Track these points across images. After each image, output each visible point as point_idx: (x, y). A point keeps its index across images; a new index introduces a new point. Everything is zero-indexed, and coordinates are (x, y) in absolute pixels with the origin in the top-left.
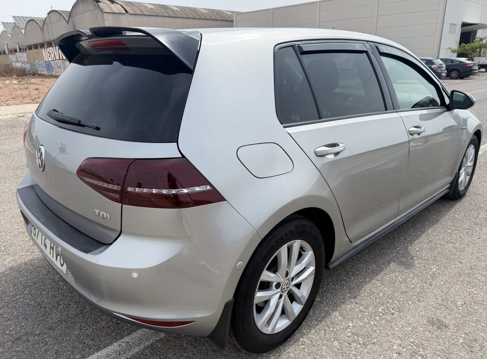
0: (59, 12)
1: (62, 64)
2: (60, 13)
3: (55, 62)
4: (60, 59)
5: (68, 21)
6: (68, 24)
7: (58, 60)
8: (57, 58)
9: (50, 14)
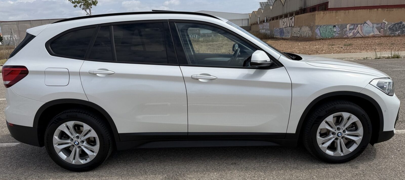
3: (286, 29)
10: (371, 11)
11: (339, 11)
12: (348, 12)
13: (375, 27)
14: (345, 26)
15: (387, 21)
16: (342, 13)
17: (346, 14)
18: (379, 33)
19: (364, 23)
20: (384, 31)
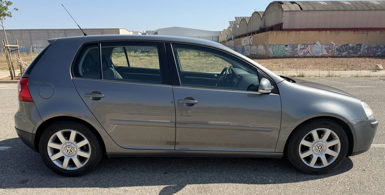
0: (259, 12)
1: (250, 48)
2: (259, 14)
3: (246, 47)
4: (249, 45)
5: (262, 18)
6: (262, 20)
7: (248, 45)
8: (248, 44)
9: (254, 14)
10: (321, 33)
11: (290, 32)
12: (299, 33)
13: (324, 47)
14: (296, 46)
15: (335, 43)
16: (293, 33)
17: (297, 35)
18: (327, 54)
19: (313, 43)
20: (332, 52)
